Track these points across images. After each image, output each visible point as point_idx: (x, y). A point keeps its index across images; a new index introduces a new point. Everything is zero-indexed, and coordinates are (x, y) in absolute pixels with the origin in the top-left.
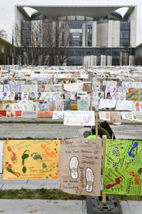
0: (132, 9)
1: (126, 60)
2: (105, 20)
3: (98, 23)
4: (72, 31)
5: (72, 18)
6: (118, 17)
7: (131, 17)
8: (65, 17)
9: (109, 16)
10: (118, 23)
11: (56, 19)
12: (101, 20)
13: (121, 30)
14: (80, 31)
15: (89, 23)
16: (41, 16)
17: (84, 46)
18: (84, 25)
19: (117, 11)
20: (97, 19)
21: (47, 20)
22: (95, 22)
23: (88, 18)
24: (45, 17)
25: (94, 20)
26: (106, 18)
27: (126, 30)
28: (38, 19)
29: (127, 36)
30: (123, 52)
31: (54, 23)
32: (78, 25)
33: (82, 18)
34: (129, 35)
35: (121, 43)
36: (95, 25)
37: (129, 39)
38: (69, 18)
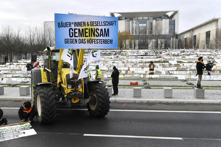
0: (176, 13)
1: (174, 42)
2: (160, 19)
4: (140, 25)
5: (141, 18)
6: (167, 16)
7: (175, 17)
8: (136, 18)
9: (162, 17)
10: (168, 20)
11: (131, 19)
12: (158, 19)
13: (170, 24)
14: (145, 25)
15: (150, 21)
16: (124, 18)
18: (148, 22)
19: (167, 14)
20: (155, 18)
22: (155, 21)
23: (150, 18)
24: (126, 18)
25: (154, 19)
26: (160, 18)
27: (173, 24)
28: (122, 20)
30: (173, 37)
32: (144, 22)
33: (147, 18)
34: (174, 27)
35: (170, 32)
36: (154, 22)
37: (174, 30)
38: (139, 18)
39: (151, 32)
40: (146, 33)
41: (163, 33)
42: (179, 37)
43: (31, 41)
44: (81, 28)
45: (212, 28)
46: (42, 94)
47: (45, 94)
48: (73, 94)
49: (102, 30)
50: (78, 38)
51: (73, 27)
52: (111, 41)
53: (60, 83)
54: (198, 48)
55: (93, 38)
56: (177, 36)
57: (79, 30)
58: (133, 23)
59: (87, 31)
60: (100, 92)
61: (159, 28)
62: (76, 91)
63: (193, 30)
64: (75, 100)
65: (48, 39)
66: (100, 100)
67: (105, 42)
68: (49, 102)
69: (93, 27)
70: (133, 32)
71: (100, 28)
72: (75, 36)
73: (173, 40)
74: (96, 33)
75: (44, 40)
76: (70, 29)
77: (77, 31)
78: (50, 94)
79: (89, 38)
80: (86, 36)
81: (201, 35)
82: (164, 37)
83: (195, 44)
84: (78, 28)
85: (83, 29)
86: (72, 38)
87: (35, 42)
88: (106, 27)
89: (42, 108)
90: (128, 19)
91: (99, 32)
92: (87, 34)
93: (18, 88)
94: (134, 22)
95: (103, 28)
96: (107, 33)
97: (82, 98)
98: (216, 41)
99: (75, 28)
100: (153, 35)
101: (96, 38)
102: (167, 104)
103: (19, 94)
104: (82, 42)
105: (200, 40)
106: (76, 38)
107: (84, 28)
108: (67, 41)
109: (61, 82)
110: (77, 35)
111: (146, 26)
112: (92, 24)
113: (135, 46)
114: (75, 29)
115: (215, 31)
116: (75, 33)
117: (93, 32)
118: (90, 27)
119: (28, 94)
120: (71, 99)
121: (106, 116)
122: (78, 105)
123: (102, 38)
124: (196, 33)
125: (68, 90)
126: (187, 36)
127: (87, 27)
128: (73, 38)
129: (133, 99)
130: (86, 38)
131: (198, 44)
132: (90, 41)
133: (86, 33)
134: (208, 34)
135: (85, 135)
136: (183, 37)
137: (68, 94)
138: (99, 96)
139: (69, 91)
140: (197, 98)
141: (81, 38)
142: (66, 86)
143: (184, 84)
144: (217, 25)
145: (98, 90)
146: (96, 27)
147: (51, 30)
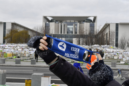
0: (95, 18)
3: (80, 24)
5: (69, 21)
8: (65, 21)
9: (85, 21)
11: (61, 22)
12: (82, 22)
13: (90, 27)
15: (76, 23)
16: (54, 21)
17: (73, 34)
18: (74, 24)
19: (89, 18)
20: (80, 22)
21: (57, 22)
23: (76, 21)
27: (92, 27)
28: (53, 22)
31: (60, 24)
33: (73, 21)
34: (94, 29)
36: (78, 24)
37: (94, 31)
38: (67, 21)
39: (76, 33)
40: (72, 32)
90: (59, 22)
111: (73, 28)
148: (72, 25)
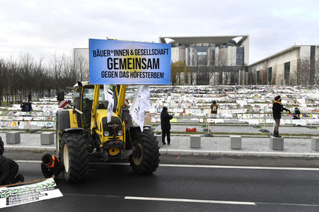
0: (245, 38)
1: (244, 76)
2: (225, 46)
4: (199, 53)
5: (200, 45)
6: (234, 43)
7: (244, 44)
8: (194, 45)
9: (228, 43)
10: (235, 48)
11: (187, 46)
12: (222, 46)
13: (237, 53)
14: (205, 53)
15: (212, 48)
16: (177, 44)
17: (208, 65)
18: (209, 50)
19: (234, 39)
20: (218, 45)
21: (181, 47)
23: (211, 45)
24: (180, 45)
25: (216, 46)
26: (225, 44)
27: (241, 53)
29: (241, 58)
30: (242, 70)
31: (186, 49)
32: (204, 49)
33: (207, 45)
34: (243, 57)
35: (237, 63)
36: (217, 49)
37: (243, 60)
38: (197, 45)
39: (213, 63)
40: (206, 63)
41: (229, 65)
42: (249, 69)
43: (57, 73)
44: (123, 58)
45: (292, 59)
46: (70, 144)
47: (75, 143)
48: (112, 143)
49: (149, 60)
50: (119, 71)
51: (112, 56)
52: (162, 75)
53: (94, 129)
54: (274, 84)
55: (138, 70)
56: (247, 68)
57: (121, 60)
58: (189, 51)
59: (131, 61)
60: (146, 141)
61: (223, 58)
62: (115, 139)
63: (267, 60)
64: (113, 151)
65: (78, 70)
66: (147, 151)
67: (154, 75)
68: (79, 153)
69: (138, 57)
70: (189, 63)
71: (147, 57)
72: (115, 68)
73: (241, 74)
74: (142, 64)
75: (73, 72)
76: (109, 59)
77: (117, 61)
78: (80, 143)
79: (133, 70)
80: (129, 68)
81: (278, 67)
82: (230, 69)
83: (270, 79)
84: (119, 57)
85: (125, 59)
86: (111, 71)
87: (62, 75)
88: (156, 57)
89: (71, 161)
90: (184, 46)
91: (146, 63)
92: (131, 66)
93: (39, 135)
94: (191, 49)
95: (151, 57)
96: (156, 64)
97: (123, 148)
98: (298, 74)
99: (116, 57)
100: (216, 67)
101: (142, 70)
102: (235, 157)
103: (40, 143)
104: (124, 75)
105: (277, 74)
106: (116, 70)
107: (127, 57)
108: (104, 75)
109: (96, 128)
110: (117, 66)
111: (207, 55)
112: (137, 52)
113: (192, 80)
114: (115, 59)
115: (296, 62)
116: (115, 64)
117: (138, 63)
118: (134, 57)
119: (51, 143)
120: (108, 150)
121: (155, 173)
122: (117, 158)
123: (149, 70)
124: (272, 64)
125: (104, 138)
126: (260, 68)
127: (130, 56)
128: (113, 70)
129: (190, 151)
130: (129, 71)
131: (274, 79)
132: (134, 75)
133: (129, 64)
134: (287, 66)
135: (126, 198)
136: (255, 70)
137: (104, 143)
138: (145, 147)
139: (106, 139)
140: (275, 149)
141: (123, 71)
142: (102, 133)
143: (257, 131)
144: (299, 55)
145: (144, 138)
146: (142, 57)
147: (83, 59)
148: (205, 51)
